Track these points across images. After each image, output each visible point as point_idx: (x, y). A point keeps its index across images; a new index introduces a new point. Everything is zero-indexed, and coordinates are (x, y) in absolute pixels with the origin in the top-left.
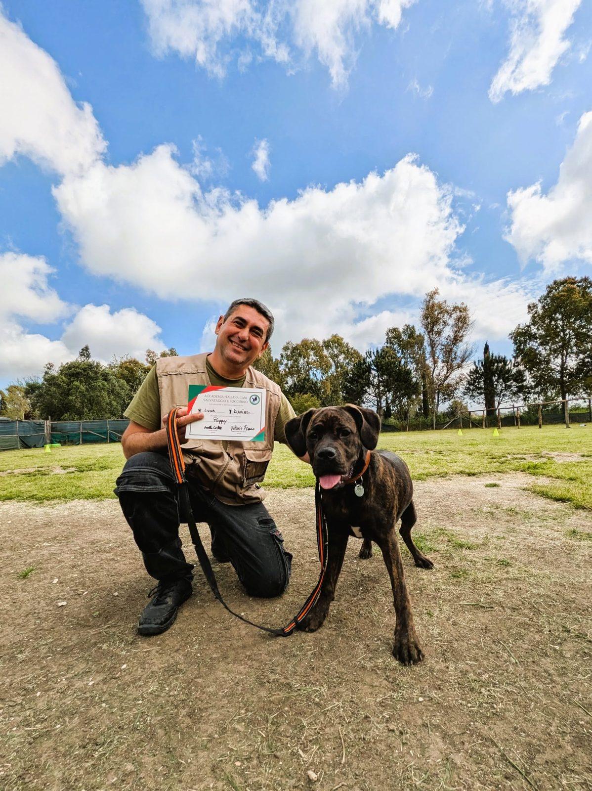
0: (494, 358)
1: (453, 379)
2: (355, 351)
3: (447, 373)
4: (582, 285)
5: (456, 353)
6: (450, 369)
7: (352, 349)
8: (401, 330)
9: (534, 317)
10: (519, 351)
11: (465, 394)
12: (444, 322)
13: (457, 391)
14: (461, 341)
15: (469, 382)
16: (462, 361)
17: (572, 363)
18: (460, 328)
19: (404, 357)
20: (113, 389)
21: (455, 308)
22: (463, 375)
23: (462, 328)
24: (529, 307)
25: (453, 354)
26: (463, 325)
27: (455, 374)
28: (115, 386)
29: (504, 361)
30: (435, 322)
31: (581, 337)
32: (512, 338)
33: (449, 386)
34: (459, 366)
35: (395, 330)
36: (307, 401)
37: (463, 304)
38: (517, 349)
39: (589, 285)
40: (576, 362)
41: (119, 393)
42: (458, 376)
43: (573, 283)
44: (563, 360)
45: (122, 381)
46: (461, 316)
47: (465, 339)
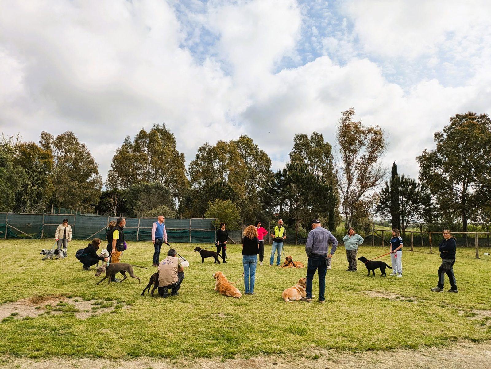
0: (404, 180)
1: (367, 197)
2: (264, 153)
3: (361, 190)
4: (482, 121)
5: (370, 172)
6: (364, 187)
7: (262, 151)
8: (309, 138)
9: (439, 145)
10: (425, 174)
11: (377, 211)
12: (360, 142)
13: (371, 209)
14: (375, 161)
15: (381, 201)
16: (376, 180)
17: (472, 190)
18: (375, 150)
19: (311, 165)
20: (11, 176)
21: (371, 130)
22: (376, 193)
23: (377, 149)
24: (436, 135)
25: (367, 173)
26: (377, 147)
27: (369, 193)
28: (13, 173)
29: (413, 184)
30: (352, 140)
31: (480, 168)
32: (419, 161)
33: (362, 203)
34: (373, 185)
35: (304, 137)
36: (226, 208)
37: (378, 126)
38: (423, 172)
39: (488, 122)
40: (475, 190)
41: (16, 182)
42: (372, 194)
43: (474, 119)
44: (464, 187)
45: (20, 168)
46: (376, 138)
47: (379, 160)
